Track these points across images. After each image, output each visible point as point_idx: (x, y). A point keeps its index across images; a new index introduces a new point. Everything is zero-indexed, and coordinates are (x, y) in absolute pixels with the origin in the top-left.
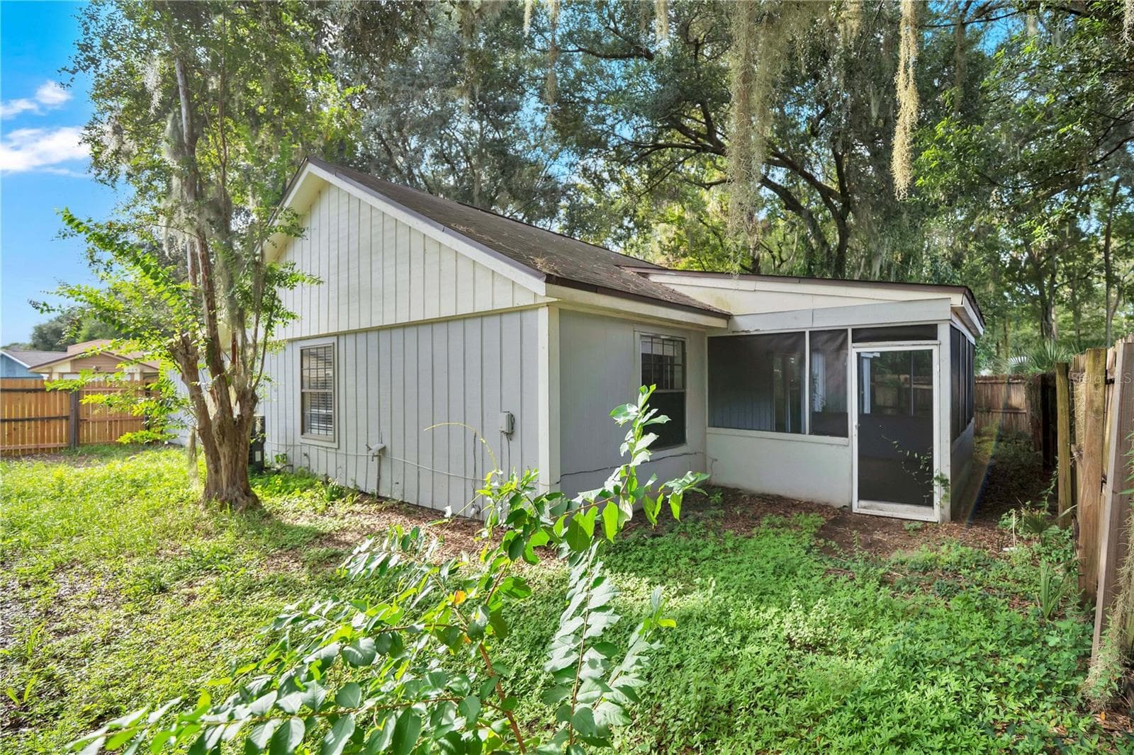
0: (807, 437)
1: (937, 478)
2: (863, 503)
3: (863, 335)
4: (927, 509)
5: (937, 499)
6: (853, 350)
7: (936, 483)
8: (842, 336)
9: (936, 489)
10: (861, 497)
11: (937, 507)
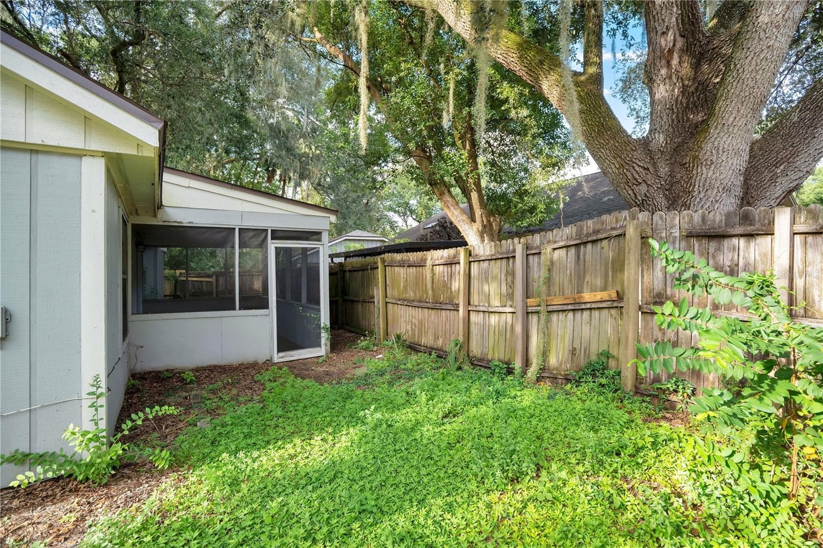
0: (238, 312)
1: (323, 328)
2: (281, 354)
3: (278, 235)
4: (318, 349)
5: (323, 341)
6: (272, 246)
7: (323, 331)
8: (264, 235)
9: (322, 335)
10: (279, 351)
11: (323, 346)
